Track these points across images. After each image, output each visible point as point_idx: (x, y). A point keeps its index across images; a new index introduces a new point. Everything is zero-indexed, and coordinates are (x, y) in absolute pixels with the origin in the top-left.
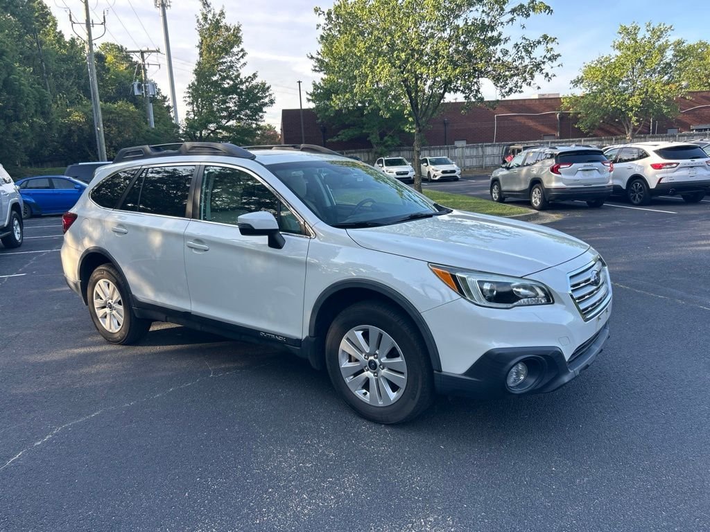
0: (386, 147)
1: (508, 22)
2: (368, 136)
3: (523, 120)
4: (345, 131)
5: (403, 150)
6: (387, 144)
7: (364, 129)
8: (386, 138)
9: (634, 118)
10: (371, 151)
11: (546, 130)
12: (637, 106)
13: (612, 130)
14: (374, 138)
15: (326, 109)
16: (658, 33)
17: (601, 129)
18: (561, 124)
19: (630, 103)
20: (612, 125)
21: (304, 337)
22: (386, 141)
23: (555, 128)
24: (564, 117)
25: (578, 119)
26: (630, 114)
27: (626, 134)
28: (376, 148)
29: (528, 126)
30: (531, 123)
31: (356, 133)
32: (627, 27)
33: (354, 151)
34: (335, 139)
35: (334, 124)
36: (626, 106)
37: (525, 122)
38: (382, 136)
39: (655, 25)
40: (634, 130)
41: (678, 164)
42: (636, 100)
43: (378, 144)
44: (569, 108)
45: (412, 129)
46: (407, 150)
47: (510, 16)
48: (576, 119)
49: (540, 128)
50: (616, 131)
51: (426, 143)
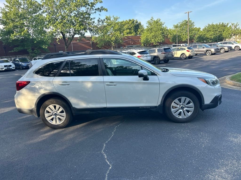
0: (35, 54)
1: (94, 13)
2: (27, 50)
3: (81, 44)
4: (17, 48)
5: (42, 55)
6: (35, 53)
7: (25, 47)
8: (35, 50)
9: (113, 44)
10: (29, 55)
11: (88, 47)
12: (114, 40)
13: (107, 47)
14: (30, 50)
15: (7, 39)
16: (116, 19)
17: (104, 47)
18: (92, 45)
19: (112, 39)
20: (106, 46)
21: (158, 105)
22: (35, 52)
23: (91, 47)
24: (93, 43)
25: (98, 44)
26: (112, 42)
27: (111, 48)
28: (31, 54)
29: (83, 46)
30: (83, 45)
31: (22, 49)
32: (108, 16)
33: (21, 55)
34: (13, 51)
35: (10, 45)
36: (110, 40)
37: (81, 45)
38: (33, 50)
39: (115, 17)
40: (113, 48)
41: (144, 56)
42: (113, 38)
43: (32, 53)
44: (94, 41)
45: (46, 47)
46: (43, 55)
47: (95, 11)
48: (96, 44)
49: (87, 47)
50: (108, 48)
51: (50, 52)
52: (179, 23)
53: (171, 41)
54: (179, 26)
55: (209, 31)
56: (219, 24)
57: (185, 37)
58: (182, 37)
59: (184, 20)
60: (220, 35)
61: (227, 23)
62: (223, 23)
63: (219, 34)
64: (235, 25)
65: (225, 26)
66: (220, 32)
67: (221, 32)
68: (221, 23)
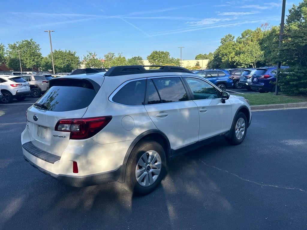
41: (22, 84)
52: (17, 43)
53: (7, 65)
54: (17, 47)
55: (57, 58)
56: (65, 51)
57: (30, 62)
58: (24, 62)
59: (24, 40)
60: (69, 65)
61: (74, 52)
62: (69, 51)
63: (67, 63)
64: (93, 55)
65: (72, 55)
66: (68, 61)
67: (70, 61)
68: (68, 51)
